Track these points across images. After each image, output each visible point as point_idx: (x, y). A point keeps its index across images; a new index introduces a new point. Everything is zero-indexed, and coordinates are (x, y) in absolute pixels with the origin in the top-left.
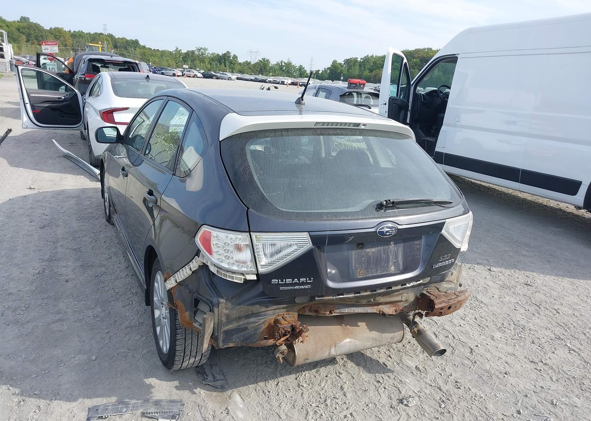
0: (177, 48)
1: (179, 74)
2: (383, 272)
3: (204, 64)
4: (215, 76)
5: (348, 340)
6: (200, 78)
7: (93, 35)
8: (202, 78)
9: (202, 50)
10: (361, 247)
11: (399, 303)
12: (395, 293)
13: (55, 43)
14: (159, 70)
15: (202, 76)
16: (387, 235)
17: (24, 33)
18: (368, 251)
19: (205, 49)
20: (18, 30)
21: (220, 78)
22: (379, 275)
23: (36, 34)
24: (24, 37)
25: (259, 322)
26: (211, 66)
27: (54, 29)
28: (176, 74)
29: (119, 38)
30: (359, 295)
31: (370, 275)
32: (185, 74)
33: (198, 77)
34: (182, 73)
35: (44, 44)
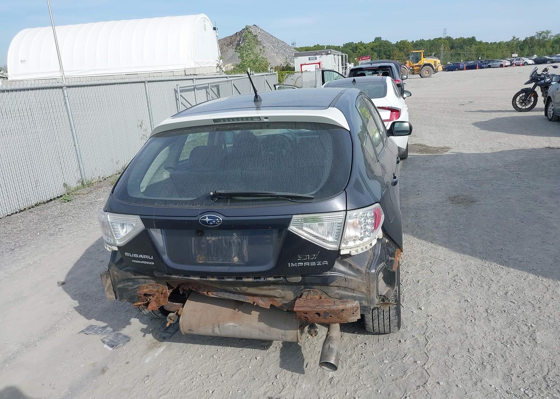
0: (515, 37)
1: (507, 64)
2: (226, 261)
3: (545, 49)
4: (549, 60)
5: (231, 324)
6: (531, 65)
7: (432, 41)
8: (533, 64)
9: (544, 34)
10: (200, 234)
11: (276, 299)
12: (264, 286)
13: (369, 57)
14: (485, 64)
15: (533, 62)
16: (210, 225)
17: (376, 51)
18: (208, 239)
19: (548, 32)
20: (372, 49)
21: (556, 61)
22: (220, 263)
23: (385, 50)
24: (376, 54)
25: (134, 286)
26: (553, 50)
27: (400, 42)
28: (504, 65)
29: (456, 39)
30: (205, 279)
31: (211, 262)
32: (513, 63)
33: (528, 65)
34: (511, 63)
35: (360, 59)
